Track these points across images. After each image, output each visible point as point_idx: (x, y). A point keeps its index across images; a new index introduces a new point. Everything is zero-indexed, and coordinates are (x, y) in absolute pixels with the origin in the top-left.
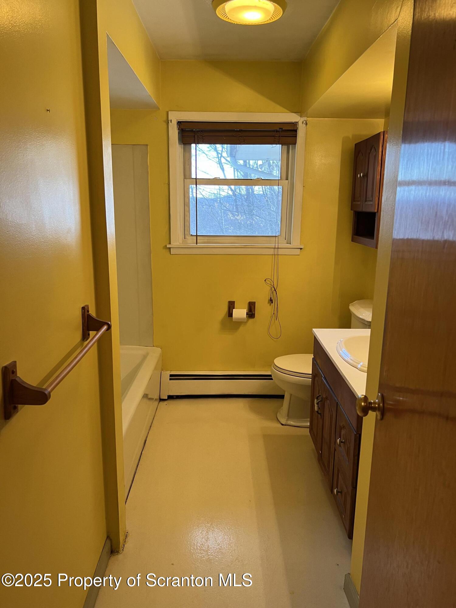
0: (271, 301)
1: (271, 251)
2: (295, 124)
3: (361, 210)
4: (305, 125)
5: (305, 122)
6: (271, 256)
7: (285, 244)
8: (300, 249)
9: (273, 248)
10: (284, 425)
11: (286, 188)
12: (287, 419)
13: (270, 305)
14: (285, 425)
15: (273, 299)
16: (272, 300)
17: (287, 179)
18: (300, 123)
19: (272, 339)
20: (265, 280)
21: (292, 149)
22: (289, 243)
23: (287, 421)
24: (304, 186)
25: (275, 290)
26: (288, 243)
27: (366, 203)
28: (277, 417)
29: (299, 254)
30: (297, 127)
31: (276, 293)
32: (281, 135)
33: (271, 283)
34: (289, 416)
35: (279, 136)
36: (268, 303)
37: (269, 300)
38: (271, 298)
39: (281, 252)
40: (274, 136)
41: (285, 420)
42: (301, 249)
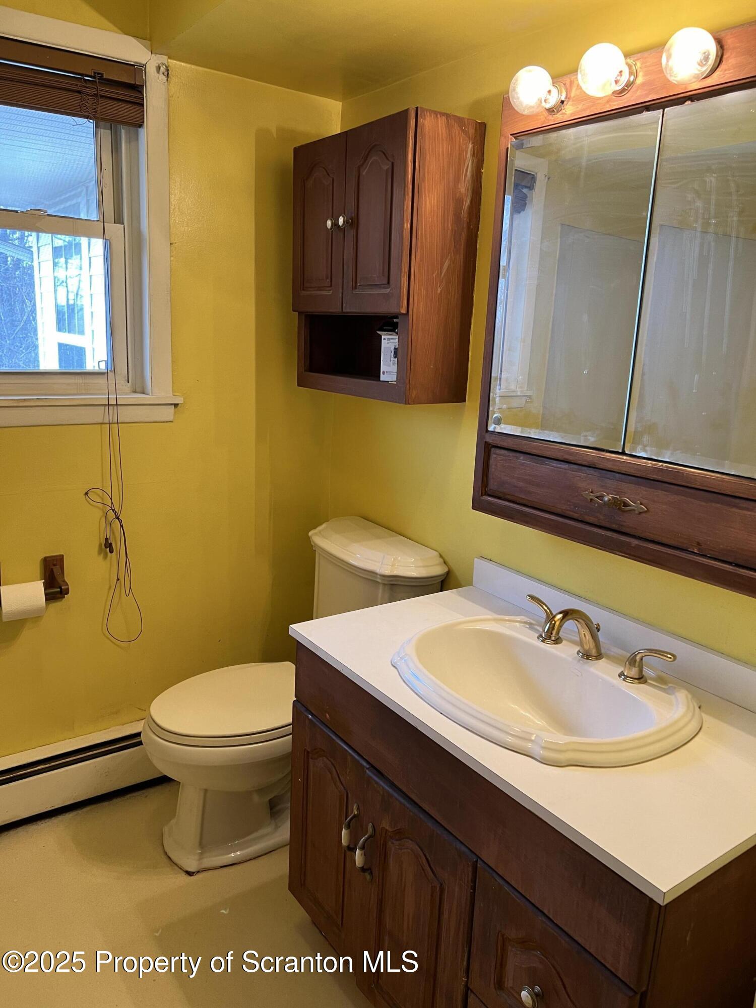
0: (108, 546)
1: (98, 415)
2: (137, 69)
3: (340, 310)
4: (165, 78)
5: (163, 69)
6: (99, 426)
7: (126, 394)
8: (173, 406)
9: (105, 405)
10: (194, 873)
11: (118, 247)
12: (201, 854)
13: (105, 557)
14: (198, 872)
15: (111, 541)
16: (111, 544)
17: (119, 220)
18: (151, 70)
19: (115, 644)
20: (86, 494)
21: (129, 141)
22: (137, 390)
23: (200, 859)
24: (171, 244)
25: (118, 518)
26: (135, 392)
27: (357, 292)
28: (166, 853)
29: (171, 418)
30: (144, 78)
31: (122, 526)
32: (100, 93)
33: (103, 499)
34: (204, 844)
35: (95, 95)
36: (100, 552)
37: (100, 545)
38: (107, 539)
39: (125, 414)
40: (79, 92)
41: (197, 857)
42: (176, 405)
